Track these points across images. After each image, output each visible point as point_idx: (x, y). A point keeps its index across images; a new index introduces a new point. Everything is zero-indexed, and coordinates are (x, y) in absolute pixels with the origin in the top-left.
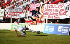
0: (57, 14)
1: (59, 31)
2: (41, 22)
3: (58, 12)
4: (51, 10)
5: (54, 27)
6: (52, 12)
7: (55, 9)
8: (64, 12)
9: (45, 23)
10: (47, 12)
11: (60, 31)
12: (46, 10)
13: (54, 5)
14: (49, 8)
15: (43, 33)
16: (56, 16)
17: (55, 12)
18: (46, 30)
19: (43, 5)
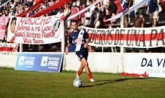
0: (38, 35)
1: (42, 64)
2: (11, 49)
3: (41, 32)
4: (28, 29)
5: (34, 58)
6: (30, 32)
7: (35, 26)
8: (50, 31)
9: (18, 51)
10: (21, 31)
11: (45, 65)
12: (19, 28)
13: (33, 19)
14: (24, 25)
15: (13, 69)
16: (36, 39)
17: (35, 32)
18: (20, 64)
19: (15, 19)
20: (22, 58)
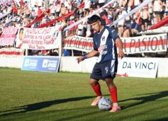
0: (41, 43)
2: (19, 53)
3: (43, 40)
4: (32, 37)
5: (37, 61)
6: (34, 39)
7: (38, 35)
8: (51, 39)
9: (25, 54)
10: (27, 39)
12: (26, 37)
13: (37, 30)
14: (30, 34)
15: (19, 69)
16: (39, 45)
17: (38, 40)
20: (27, 61)
